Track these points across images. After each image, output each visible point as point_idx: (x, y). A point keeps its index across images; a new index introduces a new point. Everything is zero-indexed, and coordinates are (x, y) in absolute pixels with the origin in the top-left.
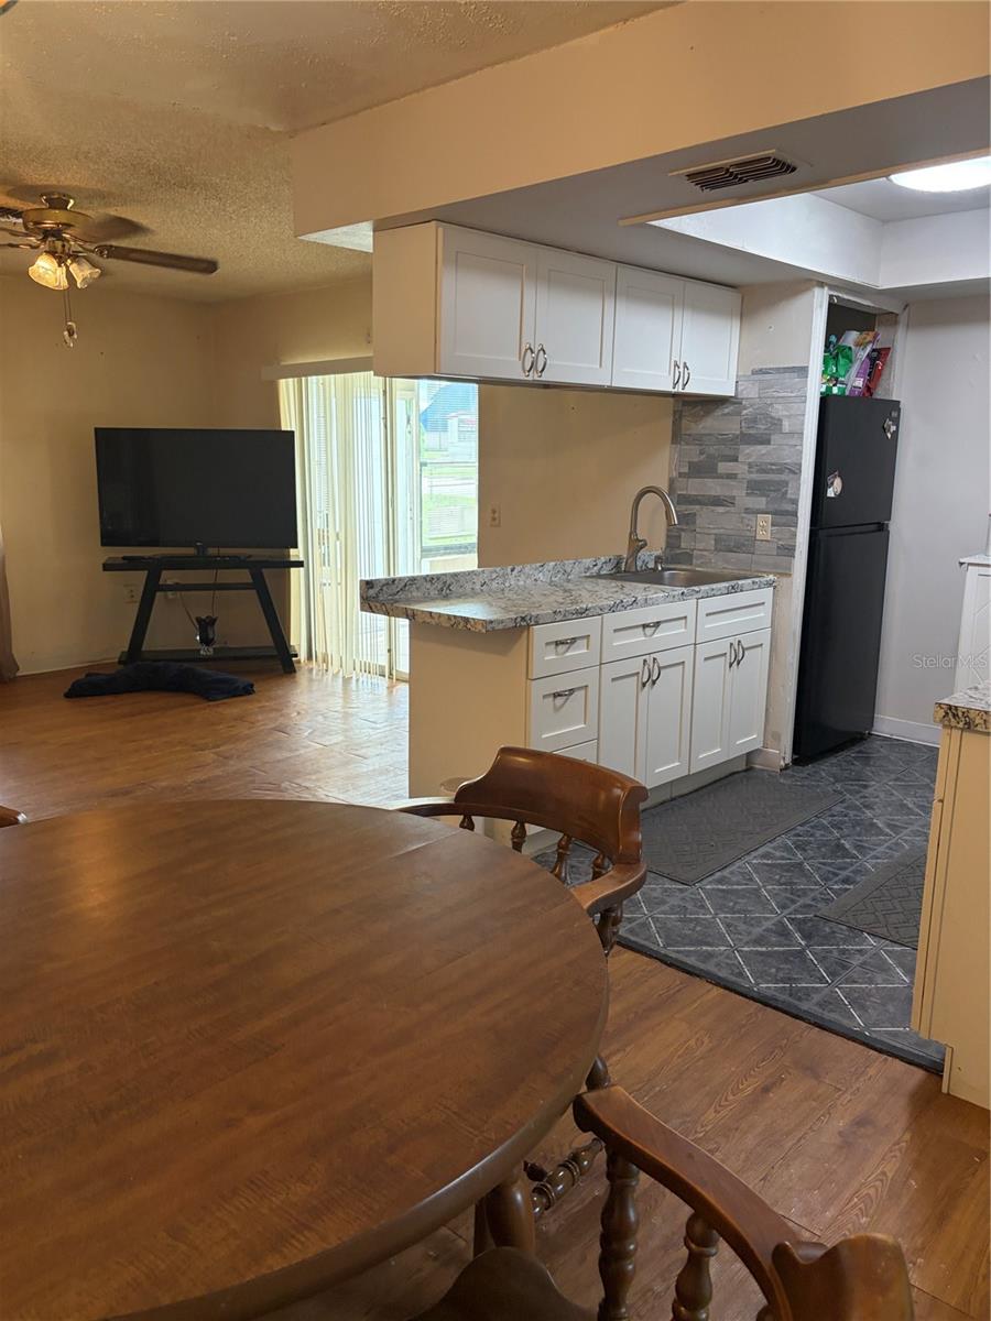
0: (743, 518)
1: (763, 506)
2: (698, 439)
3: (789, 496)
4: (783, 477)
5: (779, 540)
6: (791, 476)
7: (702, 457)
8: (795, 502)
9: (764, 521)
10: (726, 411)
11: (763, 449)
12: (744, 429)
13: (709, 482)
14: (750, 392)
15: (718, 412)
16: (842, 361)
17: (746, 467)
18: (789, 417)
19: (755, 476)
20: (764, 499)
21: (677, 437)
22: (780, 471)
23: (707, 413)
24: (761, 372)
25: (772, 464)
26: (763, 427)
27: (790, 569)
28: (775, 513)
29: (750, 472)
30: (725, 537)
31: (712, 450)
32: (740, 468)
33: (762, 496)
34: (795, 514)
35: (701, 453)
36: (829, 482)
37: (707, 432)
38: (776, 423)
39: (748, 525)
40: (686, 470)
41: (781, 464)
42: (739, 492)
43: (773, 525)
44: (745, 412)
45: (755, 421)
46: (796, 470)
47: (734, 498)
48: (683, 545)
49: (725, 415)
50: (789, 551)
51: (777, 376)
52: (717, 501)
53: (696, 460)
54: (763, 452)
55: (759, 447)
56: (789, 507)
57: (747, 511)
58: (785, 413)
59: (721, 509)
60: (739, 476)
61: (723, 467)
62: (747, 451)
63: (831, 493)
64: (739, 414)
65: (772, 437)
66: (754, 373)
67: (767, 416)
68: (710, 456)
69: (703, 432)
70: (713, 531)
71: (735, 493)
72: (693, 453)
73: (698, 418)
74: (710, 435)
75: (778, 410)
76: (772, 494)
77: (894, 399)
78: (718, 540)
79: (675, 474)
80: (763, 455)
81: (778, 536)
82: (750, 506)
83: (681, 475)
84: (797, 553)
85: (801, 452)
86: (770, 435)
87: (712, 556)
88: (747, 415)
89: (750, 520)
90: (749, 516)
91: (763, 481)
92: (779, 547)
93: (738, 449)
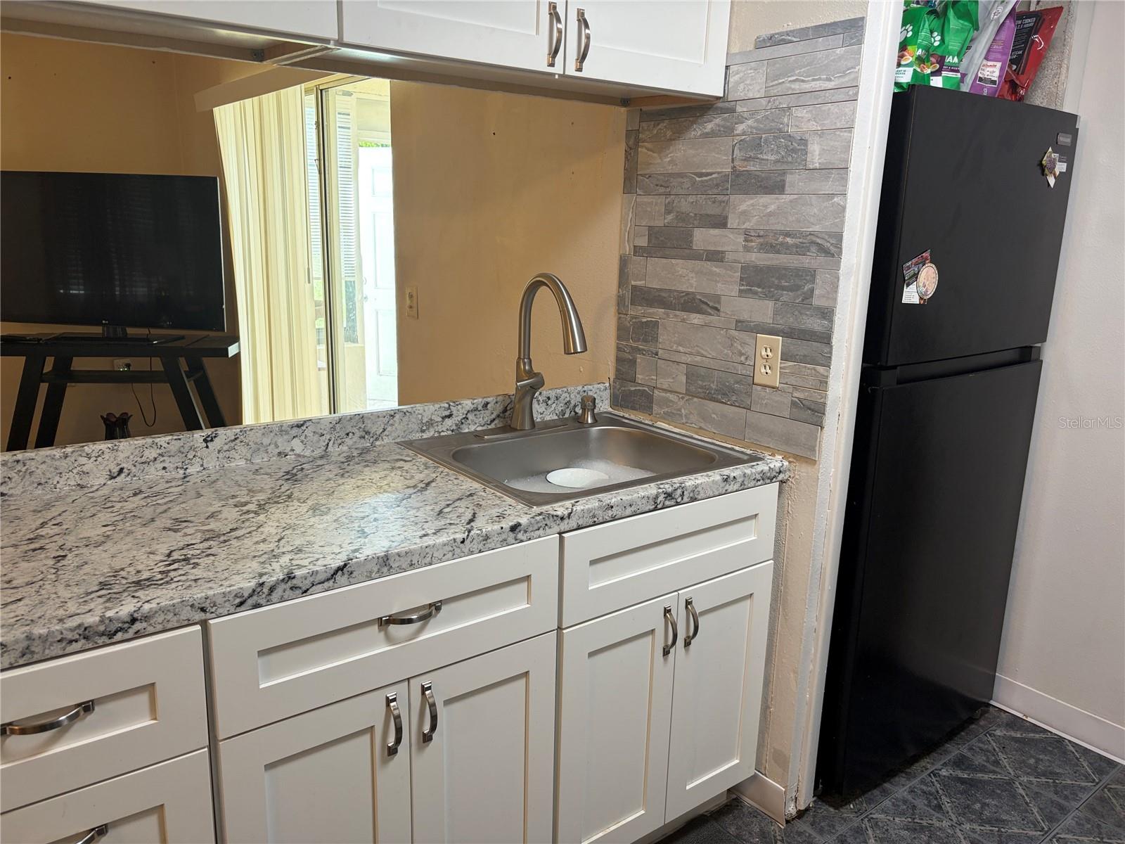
0: (732, 339)
1: (768, 320)
2: (664, 184)
3: (816, 301)
4: (806, 261)
5: (795, 388)
6: (822, 259)
7: (670, 217)
8: (827, 314)
9: (769, 347)
10: (709, 127)
11: (769, 203)
12: (736, 163)
13: (680, 266)
14: (752, 86)
15: (696, 132)
16: (954, 22)
17: (741, 239)
18: (821, 134)
19: (758, 258)
20: (771, 304)
21: (631, 180)
22: (801, 250)
23: (678, 134)
24: (773, 41)
25: (787, 234)
26: (773, 158)
27: (812, 449)
28: (788, 334)
29: (747, 249)
30: (702, 372)
31: (684, 205)
32: (728, 241)
33: (768, 296)
34: (825, 339)
35: (668, 212)
36: (907, 275)
37: (676, 170)
38: (796, 148)
39: (741, 354)
40: (643, 242)
41: (802, 235)
42: (725, 286)
43: (785, 357)
44: (740, 128)
45: (757, 145)
46: (830, 248)
47: (717, 298)
48: (640, 377)
49: (706, 135)
50: (813, 413)
51: (800, 47)
52: (692, 303)
53: (659, 223)
54: (772, 208)
55: (764, 199)
56: (815, 324)
57: (742, 325)
58: (813, 126)
59: (696, 319)
60: (729, 257)
61: (703, 238)
62: (743, 207)
63: (911, 295)
64: (729, 131)
65: (789, 178)
66: (762, 44)
67: (780, 133)
68: (682, 217)
69: (670, 169)
70: (684, 359)
71: (720, 288)
72: (656, 211)
73: (663, 144)
74: (681, 175)
75: (801, 121)
76: (786, 296)
77: (1066, 109)
78: (692, 374)
79: (628, 249)
80: (770, 214)
81: (792, 380)
82: (745, 316)
83: (637, 250)
84: (830, 420)
85: (844, 208)
86: (784, 173)
87: (681, 403)
88: (744, 133)
89: (744, 343)
90: (744, 336)
91: (770, 269)
92: (794, 404)
93: (727, 202)
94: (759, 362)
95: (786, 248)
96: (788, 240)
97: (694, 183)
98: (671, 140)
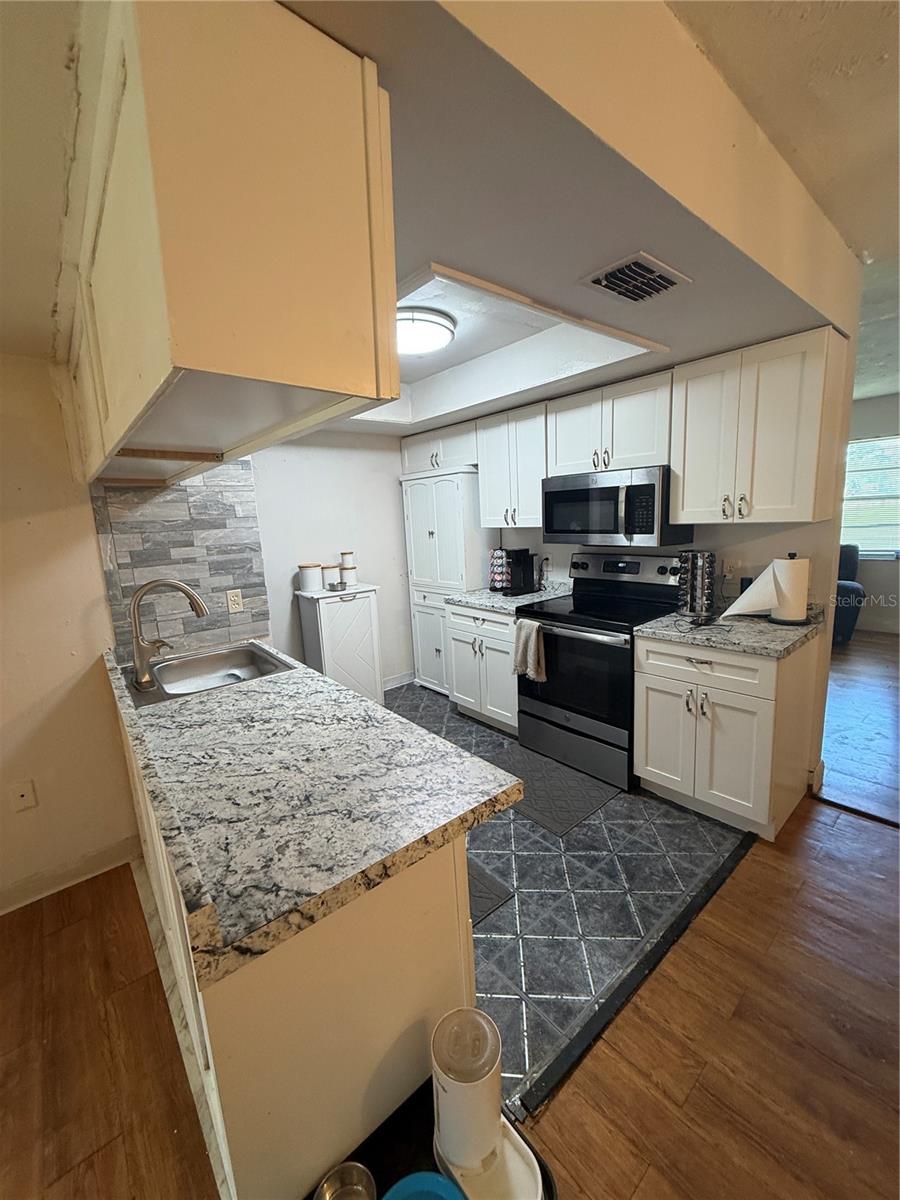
0: (211, 597)
1: (231, 583)
3: (254, 571)
4: (245, 555)
5: (252, 608)
6: (253, 553)
7: (147, 545)
8: (261, 575)
9: (235, 595)
10: (169, 498)
11: (220, 533)
12: (193, 516)
13: (163, 569)
15: (159, 499)
17: (204, 551)
19: (215, 558)
20: (231, 576)
21: (103, 526)
22: (241, 551)
23: (144, 501)
25: (232, 545)
26: (216, 513)
28: (243, 587)
29: (209, 555)
31: (159, 537)
32: (197, 552)
33: (229, 573)
34: (262, 584)
35: (145, 541)
37: (147, 519)
38: (229, 509)
39: (218, 602)
42: (203, 575)
43: (243, 598)
44: (191, 499)
45: (205, 507)
46: (256, 549)
49: (168, 502)
50: (262, 616)
53: (139, 549)
55: (215, 531)
56: (256, 580)
57: (214, 590)
58: (235, 500)
60: (198, 560)
61: (175, 553)
62: (202, 536)
64: (185, 500)
65: (227, 521)
67: (218, 502)
68: (158, 544)
69: (142, 519)
70: (179, 616)
71: (197, 576)
72: (133, 542)
73: (131, 505)
74: (152, 522)
75: (229, 498)
76: (238, 571)
79: (111, 567)
80: (221, 538)
81: (250, 606)
82: (217, 585)
83: (119, 566)
85: (258, 532)
86: (225, 519)
87: (183, 640)
88: (195, 501)
89: (219, 598)
90: (220, 594)
91: (226, 561)
92: (253, 615)
93: (192, 534)
94: (230, 603)
95: (234, 552)
96: (234, 548)
97: (164, 526)
98: (138, 503)
